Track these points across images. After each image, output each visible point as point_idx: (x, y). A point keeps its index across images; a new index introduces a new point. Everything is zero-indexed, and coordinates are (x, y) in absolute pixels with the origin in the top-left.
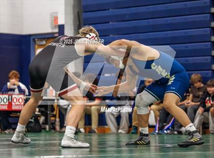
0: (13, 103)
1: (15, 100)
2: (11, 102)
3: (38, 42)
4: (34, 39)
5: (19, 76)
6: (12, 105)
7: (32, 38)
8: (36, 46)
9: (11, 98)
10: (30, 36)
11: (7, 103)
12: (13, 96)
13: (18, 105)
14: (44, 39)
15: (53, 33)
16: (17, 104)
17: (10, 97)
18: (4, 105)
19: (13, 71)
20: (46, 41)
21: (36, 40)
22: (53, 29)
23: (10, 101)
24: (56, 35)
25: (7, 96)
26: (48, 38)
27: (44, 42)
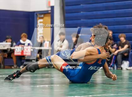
1: (25, 49)
3: (39, 16)
4: (37, 14)
5: (27, 36)
7: (35, 14)
8: (38, 18)
10: (34, 12)
11: (21, 51)
12: (25, 47)
15: (48, 11)
16: (26, 51)
17: (23, 48)
18: (18, 52)
20: (44, 15)
22: (48, 8)
23: (23, 50)
24: (50, 12)
25: (21, 47)
26: (45, 13)
27: (42, 16)
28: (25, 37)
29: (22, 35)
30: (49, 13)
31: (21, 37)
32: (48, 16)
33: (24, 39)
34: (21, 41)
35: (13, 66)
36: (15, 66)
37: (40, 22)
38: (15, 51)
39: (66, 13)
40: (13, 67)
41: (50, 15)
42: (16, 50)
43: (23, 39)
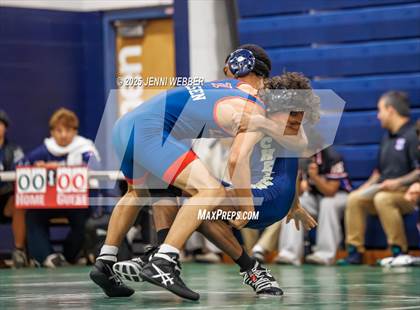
0: (59, 189)
1: (64, 182)
2: (55, 187)
3: (123, 31)
4: (112, 23)
5: (76, 123)
6: (55, 193)
7: (106, 20)
8: (119, 41)
9: (55, 176)
10: (101, 13)
11: (44, 190)
12: (60, 172)
13: (72, 193)
14: (139, 21)
15: (162, 7)
16: (69, 190)
17: (51, 173)
18: (34, 194)
19: (62, 111)
20: (145, 28)
21: (117, 24)
23: (51, 183)
24: (170, 11)
25: (43, 172)
26: (147, 18)
27: (139, 30)
28: (68, 126)
29: (55, 118)
30: (168, 18)
31: (52, 128)
32: (160, 32)
33: (64, 133)
34: (51, 145)
35: (9, 257)
36: (19, 257)
37: (131, 60)
38: (19, 190)
39: (244, 17)
40: (9, 263)
41: (169, 26)
42: (24, 182)
43: (56, 133)
